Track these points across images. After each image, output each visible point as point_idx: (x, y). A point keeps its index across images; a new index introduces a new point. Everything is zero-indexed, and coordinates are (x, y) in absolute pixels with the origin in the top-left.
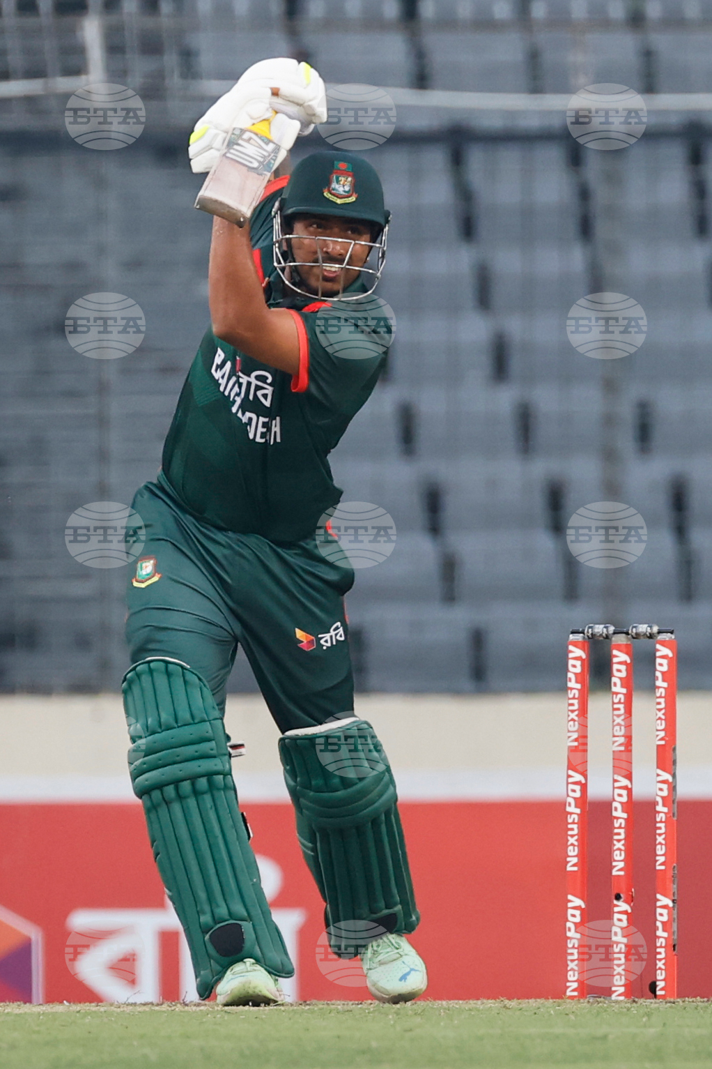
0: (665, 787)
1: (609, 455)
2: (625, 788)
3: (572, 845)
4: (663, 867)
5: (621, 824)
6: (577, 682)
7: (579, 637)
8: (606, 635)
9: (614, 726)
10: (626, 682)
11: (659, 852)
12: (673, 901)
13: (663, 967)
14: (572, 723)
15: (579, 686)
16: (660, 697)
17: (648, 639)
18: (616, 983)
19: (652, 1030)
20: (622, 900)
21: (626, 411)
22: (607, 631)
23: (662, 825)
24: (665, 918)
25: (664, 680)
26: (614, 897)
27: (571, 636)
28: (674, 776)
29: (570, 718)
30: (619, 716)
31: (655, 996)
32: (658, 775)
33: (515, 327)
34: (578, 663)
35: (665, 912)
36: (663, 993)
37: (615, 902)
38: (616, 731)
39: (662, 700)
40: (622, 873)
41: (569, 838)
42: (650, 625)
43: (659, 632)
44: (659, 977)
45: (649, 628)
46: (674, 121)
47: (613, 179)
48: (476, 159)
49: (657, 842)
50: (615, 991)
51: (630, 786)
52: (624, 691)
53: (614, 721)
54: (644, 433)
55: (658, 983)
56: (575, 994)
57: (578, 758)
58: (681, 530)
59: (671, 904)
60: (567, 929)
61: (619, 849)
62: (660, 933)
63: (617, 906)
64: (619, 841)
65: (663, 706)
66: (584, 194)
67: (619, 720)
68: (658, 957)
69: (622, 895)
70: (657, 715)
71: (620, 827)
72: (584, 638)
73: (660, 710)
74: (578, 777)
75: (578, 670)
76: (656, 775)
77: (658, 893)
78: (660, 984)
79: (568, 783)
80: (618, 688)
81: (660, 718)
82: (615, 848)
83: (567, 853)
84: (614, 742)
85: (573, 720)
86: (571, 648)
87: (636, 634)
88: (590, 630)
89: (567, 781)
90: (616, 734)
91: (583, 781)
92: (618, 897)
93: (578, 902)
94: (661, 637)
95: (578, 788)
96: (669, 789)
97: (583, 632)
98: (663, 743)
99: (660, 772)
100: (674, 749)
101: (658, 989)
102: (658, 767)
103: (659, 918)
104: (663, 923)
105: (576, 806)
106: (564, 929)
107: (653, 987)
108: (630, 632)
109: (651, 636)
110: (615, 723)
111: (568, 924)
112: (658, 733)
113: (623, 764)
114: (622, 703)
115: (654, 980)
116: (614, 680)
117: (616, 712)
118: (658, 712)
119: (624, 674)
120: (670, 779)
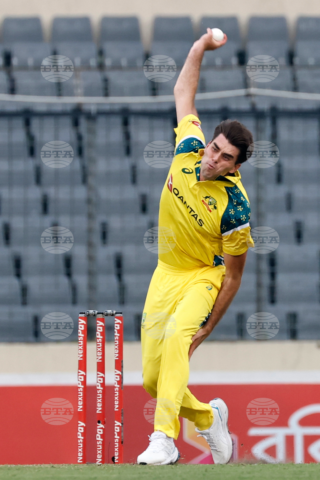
0: (118, 377)
1: (90, 245)
2: (102, 377)
3: (80, 400)
4: (117, 410)
5: (100, 392)
6: (82, 334)
7: (83, 315)
8: (94, 314)
9: (97, 352)
10: (102, 334)
11: (116, 404)
12: (122, 424)
13: (117, 451)
14: (80, 350)
15: (83, 335)
16: (117, 340)
17: (111, 316)
18: (98, 457)
19: (115, 476)
20: (101, 423)
21: (97, 227)
22: (95, 313)
23: (117, 392)
24: (118, 431)
25: (118, 333)
26: (97, 422)
27: (80, 315)
28: (122, 372)
29: (79, 349)
30: (99, 348)
31: (114, 463)
32: (116, 372)
33: (51, 192)
34: (83, 326)
35: (118, 428)
36: (117, 461)
37: (98, 424)
38: (98, 354)
39: (117, 341)
40: (101, 412)
41: (79, 398)
42: (113, 310)
43: (116, 313)
44: (116, 455)
45: (112, 312)
46: (117, 108)
47: (92, 132)
48: (35, 123)
49: (115, 399)
50: (98, 461)
51: (104, 376)
52: (102, 337)
53: (97, 349)
54: (104, 236)
55: (115, 457)
56: (81, 462)
57: (82, 365)
58: (119, 276)
59: (121, 425)
60: (78, 435)
61: (99, 402)
62: (116, 437)
63: (99, 426)
64: (99, 399)
65: (117, 343)
66: (80, 138)
67: (99, 349)
68: (116, 446)
69: (100, 421)
70: (115, 347)
71: (100, 393)
72: (85, 316)
73: (116, 345)
74: (83, 373)
75: (83, 329)
76: (114, 372)
77: (116, 420)
78: (116, 458)
79: (78, 375)
80: (99, 336)
81: (116, 349)
82: (98, 402)
83: (78, 404)
84: (97, 358)
85: (80, 349)
86: (80, 320)
87: (107, 314)
88: (88, 312)
89: (78, 374)
90: (98, 355)
91: (85, 374)
92: (99, 422)
93: (82, 424)
94: (118, 315)
95: (82, 377)
96: (120, 378)
97: (84, 313)
98: (117, 359)
99: (116, 371)
100: (122, 361)
101: (115, 459)
102: (116, 369)
103: (116, 430)
104: (117, 432)
105: (82, 385)
106: (77, 435)
107: (113, 459)
108: (104, 313)
109: (113, 315)
110: (98, 350)
111: (79, 433)
112: (116, 355)
113: (101, 367)
114: (101, 342)
115: (114, 456)
116: (97, 333)
117: (98, 346)
118: (115, 346)
119: (101, 331)
120: (121, 373)
